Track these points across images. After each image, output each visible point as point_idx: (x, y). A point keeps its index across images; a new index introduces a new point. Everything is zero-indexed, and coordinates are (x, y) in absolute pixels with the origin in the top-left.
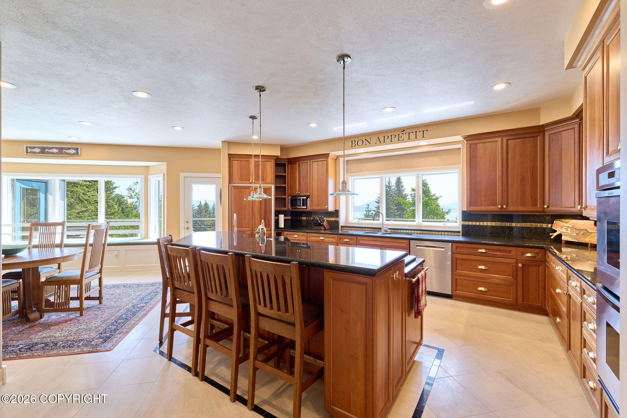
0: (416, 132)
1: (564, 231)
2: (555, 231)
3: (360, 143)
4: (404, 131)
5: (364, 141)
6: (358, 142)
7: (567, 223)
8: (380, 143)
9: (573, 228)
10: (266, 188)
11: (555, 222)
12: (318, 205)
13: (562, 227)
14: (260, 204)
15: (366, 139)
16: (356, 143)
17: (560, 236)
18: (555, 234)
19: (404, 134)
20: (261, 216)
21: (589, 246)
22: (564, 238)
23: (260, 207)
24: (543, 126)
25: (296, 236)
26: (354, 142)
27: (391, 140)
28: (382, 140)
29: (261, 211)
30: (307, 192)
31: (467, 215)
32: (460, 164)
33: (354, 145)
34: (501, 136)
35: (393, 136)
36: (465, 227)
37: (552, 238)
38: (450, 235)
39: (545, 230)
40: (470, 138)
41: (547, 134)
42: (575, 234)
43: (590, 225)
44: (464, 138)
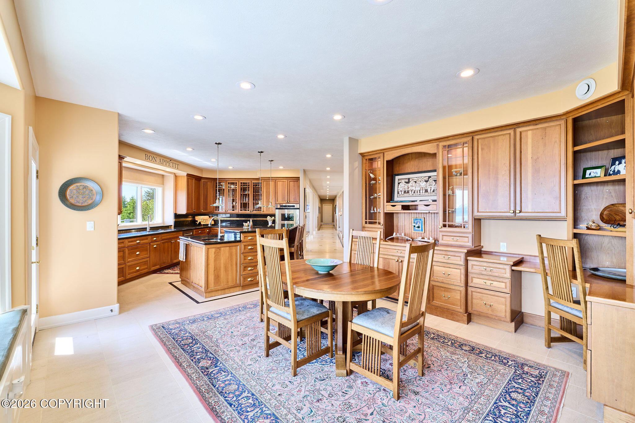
0: (175, 164)
2: (197, 221)
3: (151, 159)
5: (153, 158)
6: (150, 156)
7: (200, 217)
8: (161, 163)
9: (204, 219)
11: (197, 217)
13: (200, 219)
17: (200, 223)
18: (198, 222)
22: (202, 223)
24: (202, 177)
26: (147, 156)
27: (166, 164)
31: (177, 216)
32: (163, 185)
33: (147, 158)
34: (194, 178)
35: (167, 162)
36: (175, 222)
37: (198, 224)
38: (169, 228)
39: (194, 221)
40: (189, 175)
41: (202, 181)
42: (205, 222)
43: (208, 218)
44: (187, 174)
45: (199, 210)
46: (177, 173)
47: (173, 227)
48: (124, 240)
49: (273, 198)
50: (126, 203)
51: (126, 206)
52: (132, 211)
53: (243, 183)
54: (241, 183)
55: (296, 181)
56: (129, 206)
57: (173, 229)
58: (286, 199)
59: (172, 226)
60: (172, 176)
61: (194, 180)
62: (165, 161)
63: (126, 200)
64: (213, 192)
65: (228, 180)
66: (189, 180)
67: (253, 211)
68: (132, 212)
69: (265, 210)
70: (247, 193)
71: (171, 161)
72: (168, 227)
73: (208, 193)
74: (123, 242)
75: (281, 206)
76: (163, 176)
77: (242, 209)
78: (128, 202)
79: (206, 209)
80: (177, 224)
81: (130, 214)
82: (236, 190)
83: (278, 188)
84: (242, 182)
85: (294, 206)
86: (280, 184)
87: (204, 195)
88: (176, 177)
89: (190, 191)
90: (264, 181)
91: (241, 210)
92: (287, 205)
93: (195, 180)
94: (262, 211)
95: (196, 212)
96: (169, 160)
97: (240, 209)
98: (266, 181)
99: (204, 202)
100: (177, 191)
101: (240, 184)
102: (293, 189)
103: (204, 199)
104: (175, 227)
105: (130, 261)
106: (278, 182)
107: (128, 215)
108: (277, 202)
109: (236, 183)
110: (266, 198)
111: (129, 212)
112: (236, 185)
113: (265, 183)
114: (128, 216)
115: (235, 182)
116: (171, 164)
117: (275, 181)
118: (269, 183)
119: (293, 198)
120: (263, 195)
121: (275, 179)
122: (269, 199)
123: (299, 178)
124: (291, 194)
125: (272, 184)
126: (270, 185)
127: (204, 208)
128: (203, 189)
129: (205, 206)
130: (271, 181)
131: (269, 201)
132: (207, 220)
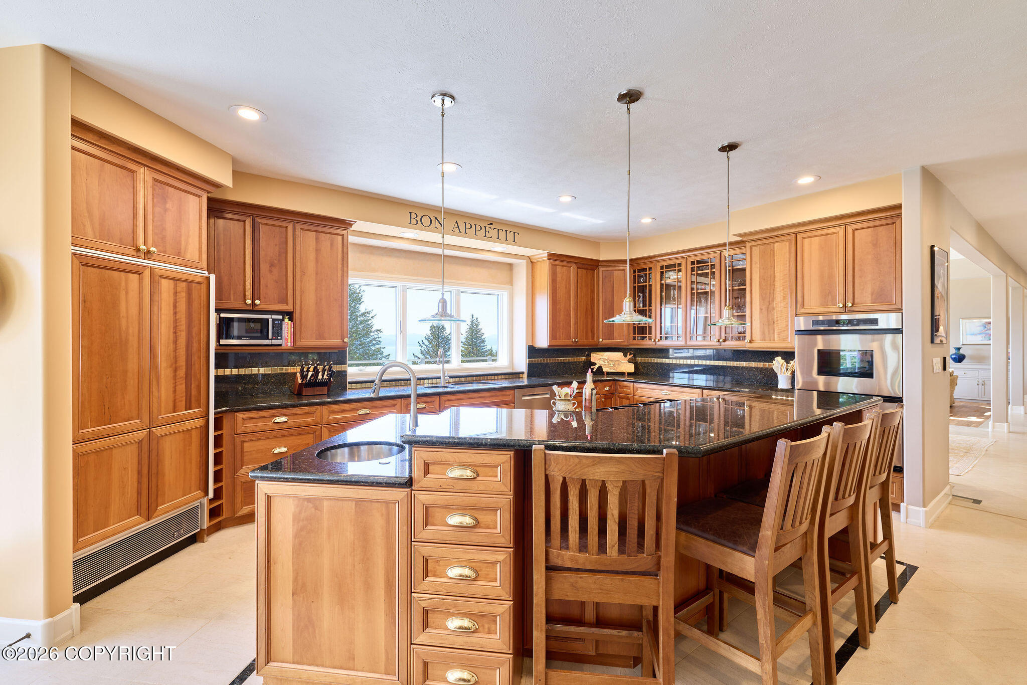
0: (506, 231)
1: (603, 363)
2: (595, 364)
3: (426, 221)
4: (491, 224)
5: (434, 220)
6: (422, 217)
7: (602, 355)
8: (460, 232)
9: (610, 361)
10: (191, 278)
11: (591, 355)
12: (321, 336)
13: (600, 359)
14: (175, 333)
15: (436, 217)
16: (419, 219)
17: (600, 368)
18: (596, 367)
19: (492, 228)
20: (175, 370)
21: (626, 374)
22: (605, 370)
23: (175, 342)
24: (598, 261)
25: (284, 419)
26: (413, 216)
27: (476, 233)
28: (462, 229)
29: (176, 356)
30: (284, 301)
31: (533, 351)
32: (512, 285)
33: (414, 221)
34: (573, 263)
35: (478, 228)
36: (531, 366)
37: (595, 370)
38: (519, 378)
39: (586, 363)
40: (552, 257)
41: (600, 269)
42: (612, 365)
43: (621, 357)
44: (548, 255)
45: (593, 338)
46: (532, 256)
47: (525, 376)
48: (315, 407)
49: (784, 298)
53: (699, 262)
54: (693, 263)
55: (883, 222)
57: (525, 381)
58: (839, 297)
59: (523, 373)
60: (524, 262)
61: (573, 269)
62: (473, 226)
65: (659, 261)
66: (559, 268)
67: (724, 341)
69: (757, 335)
70: (708, 288)
71: (492, 226)
72: (517, 375)
75: (816, 323)
76: (511, 265)
77: (695, 335)
79: (610, 335)
80: (534, 370)
82: (680, 284)
84: (695, 259)
85: (875, 321)
86: (811, 247)
88: (532, 264)
90: (754, 243)
92: (844, 317)
94: (748, 339)
95: (580, 343)
96: (487, 225)
98: (759, 243)
101: (689, 266)
102: (869, 256)
103: (604, 312)
104: (530, 375)
106: (803, 239)
108: (802, 311)
109: (680, 265)
110: (763, 298)
112: (680, 271)
113: (756, 250)
115: (676, 262)
117: (793, 236)
118: (772, 249)
119: (869, 290)
120: (752, 290)
121: (793, 230)
122: (773, 301)
123: (899, 207)
124: (860, 277)
125: (782, 250)
126: (775, 255)
127: (607, 334)
128: (602, 288)
129: (608, 329)
130: (779, 239)
131: (773, 306)
132: (617, 362)
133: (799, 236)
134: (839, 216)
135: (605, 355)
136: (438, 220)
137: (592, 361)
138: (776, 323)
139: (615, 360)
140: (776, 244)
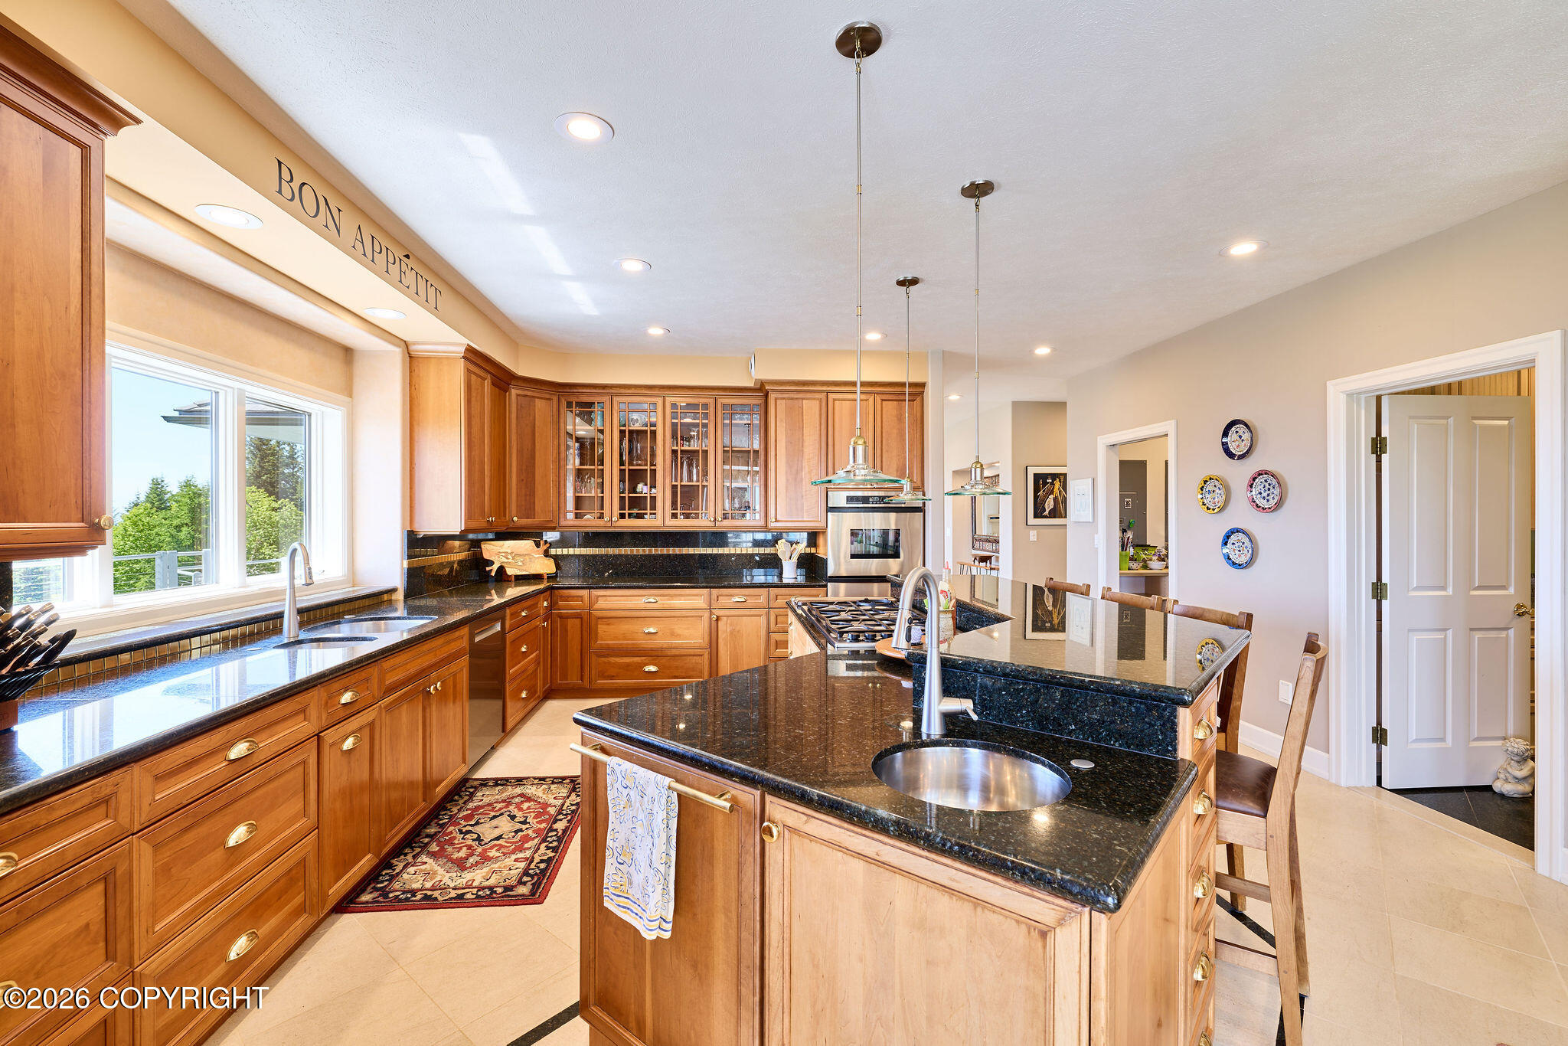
0: (427, 282)
1: (504, 560)
2: (492, 563)
4: (407, 256)
5: (322, 204)
7: (501, 546)
8: (365, 254)
9: (515, 556)
11: (483, 547)
13: (497, 555)
16: (296, 185)
17: (501, 569)
18: (495, 567)
19: (409, 268)
22: (510, 571)
24: (513, 377)
26: (286, 173)
27: (387, 267)
28: (368, 251)
31: (416, 543)
32: (350, 396)
33: (286, 189)
34: (487, 371)
35: (391, 257)
36: (413, 574)
37: (493, 574)
39: (478, 563)
40: (470, 355)
41: (514, 392)
42: (520, 564)
43: (531, 548)
44: (466, 349)
45: (505, 515)
46: (415, 343)
47: (401, 596)
50: (167, 497)
51: (168, 505)
52: (187, 521)
53: (685, 406)
54: (675, 406)
55: (894, 397)
56: (174, 505)
59: (394, 590)
60: (398, 354)
61: (486, 385)
62: (384, 250)
63: (168, 489)
64: (556, 443)
65: (617, 395)
66: (473, 377)
68: (187, 524)
69: (783, 513)
70: (694, 446)
71: (409, 263)
72: (378, 599)
73: (537, 447)
74: (106, 801)
75: (850, 499)
76: (347, 353)
77: (679, 512)
78: (174, 493)
79: (528, 510)
80: (415, 583)
81: (178, 528)
82: (654, 433)
83: (837, 426)
84: (680, 400)
86: (843, 410)
87: (520, 452)
88: (413, 360)
89: (475, 430)
90: (780, 395)
91: (674, 516)
93: (493, 384)
95: (494, 524)
96: (400, 254)
97: (669, 511)
98: (786, 396)
99: (520, 481)
100: (416, 429)
101: (668, 410)
102: (895, 431)
103: (520, 471)
105: (171, 927)
106: (835, 400)
107: (174, 532)
109: (653, 405)
110: (790, 466)
111: (176, 522)
112: (653, 414)
113: (781, 404)
114: (172, 536)
115: (648, 401)
116: (409, 280)
117: (823, 396)
118: (801, 406)
119: (895, 466)
120: (776, 455)
121: (824, 388)
122: (802, 470)
123: (923, 385)
124: (887, 451)
125: (811, 408)
126: (804, 414)
127: (523, 508)
128: (517, 426)
129: (526, 500)
130: (809, 396)
131: (802, 476)
132: (527, 557)
133: (831, 396)
134: (872, 382)
135: (506, 546)
136: (329, 208)
137: (485, 557)
138: (804, 497)
139: (525, 553)
140: (804, 401)
